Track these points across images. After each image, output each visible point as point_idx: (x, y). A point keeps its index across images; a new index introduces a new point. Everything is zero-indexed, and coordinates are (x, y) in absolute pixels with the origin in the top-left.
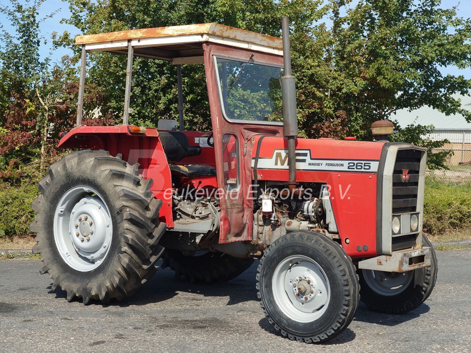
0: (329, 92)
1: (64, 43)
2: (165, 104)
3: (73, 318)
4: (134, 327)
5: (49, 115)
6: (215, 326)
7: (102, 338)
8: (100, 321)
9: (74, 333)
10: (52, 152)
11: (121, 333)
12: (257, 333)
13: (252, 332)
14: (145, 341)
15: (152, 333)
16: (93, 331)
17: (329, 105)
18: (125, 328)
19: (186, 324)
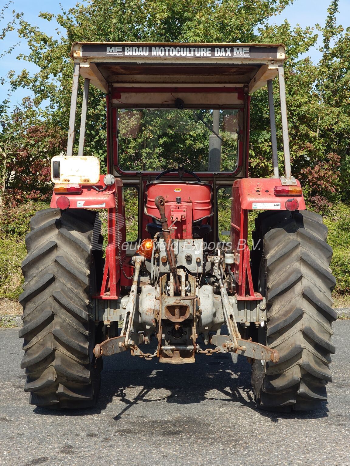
0: (318, 132)
1: (23, 83)
2: (135, 148)
3: (12, 419)
4: (88, 433)
5: (7, 163)
6: (191, 431)
7: (44, 453)
8: (46, 422)
9: (10, 443)
10: (12, 203)
11: (70, 443)
12: (246, 443)
13: (238, 441)
14: (100, 458)
15: (109, 444)
16: (34, 440)
17: (318, 147)
18: (76, 435)
19: (154, 427)
